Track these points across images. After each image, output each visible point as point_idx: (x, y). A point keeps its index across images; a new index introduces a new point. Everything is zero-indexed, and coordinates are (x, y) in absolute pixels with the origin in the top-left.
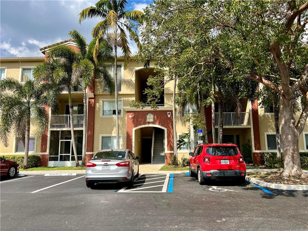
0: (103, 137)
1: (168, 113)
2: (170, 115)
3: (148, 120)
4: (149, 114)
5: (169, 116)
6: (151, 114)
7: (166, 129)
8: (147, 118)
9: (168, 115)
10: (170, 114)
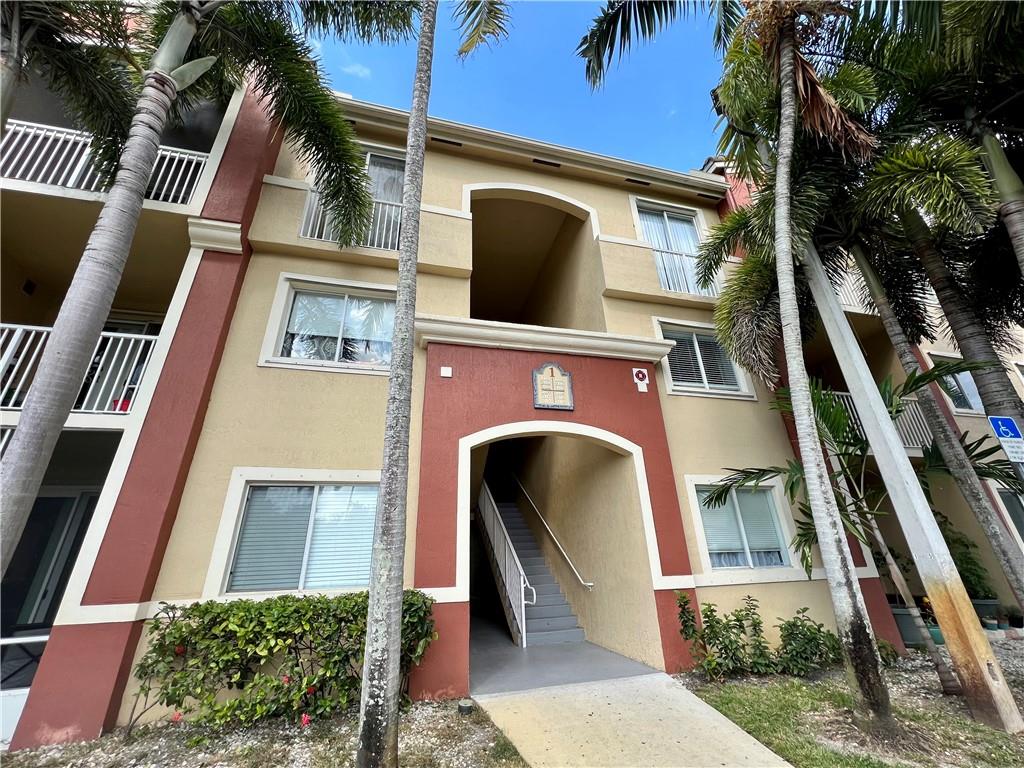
0: (255, 488)
1: (635, 370)
2: (647, 381)
3: (544, 399)
4: (547, 370)
5: (642, 387)
6: (557, 371)
7: (636, 451)
8: (539, 388)
9: (636, 380)
10: (644, 376)
